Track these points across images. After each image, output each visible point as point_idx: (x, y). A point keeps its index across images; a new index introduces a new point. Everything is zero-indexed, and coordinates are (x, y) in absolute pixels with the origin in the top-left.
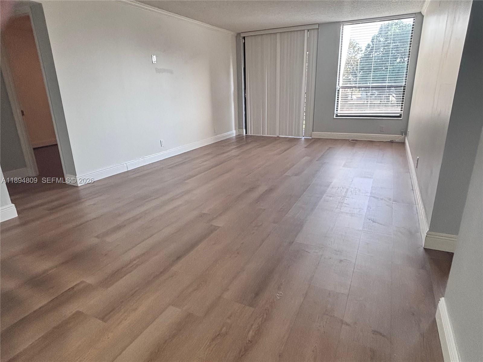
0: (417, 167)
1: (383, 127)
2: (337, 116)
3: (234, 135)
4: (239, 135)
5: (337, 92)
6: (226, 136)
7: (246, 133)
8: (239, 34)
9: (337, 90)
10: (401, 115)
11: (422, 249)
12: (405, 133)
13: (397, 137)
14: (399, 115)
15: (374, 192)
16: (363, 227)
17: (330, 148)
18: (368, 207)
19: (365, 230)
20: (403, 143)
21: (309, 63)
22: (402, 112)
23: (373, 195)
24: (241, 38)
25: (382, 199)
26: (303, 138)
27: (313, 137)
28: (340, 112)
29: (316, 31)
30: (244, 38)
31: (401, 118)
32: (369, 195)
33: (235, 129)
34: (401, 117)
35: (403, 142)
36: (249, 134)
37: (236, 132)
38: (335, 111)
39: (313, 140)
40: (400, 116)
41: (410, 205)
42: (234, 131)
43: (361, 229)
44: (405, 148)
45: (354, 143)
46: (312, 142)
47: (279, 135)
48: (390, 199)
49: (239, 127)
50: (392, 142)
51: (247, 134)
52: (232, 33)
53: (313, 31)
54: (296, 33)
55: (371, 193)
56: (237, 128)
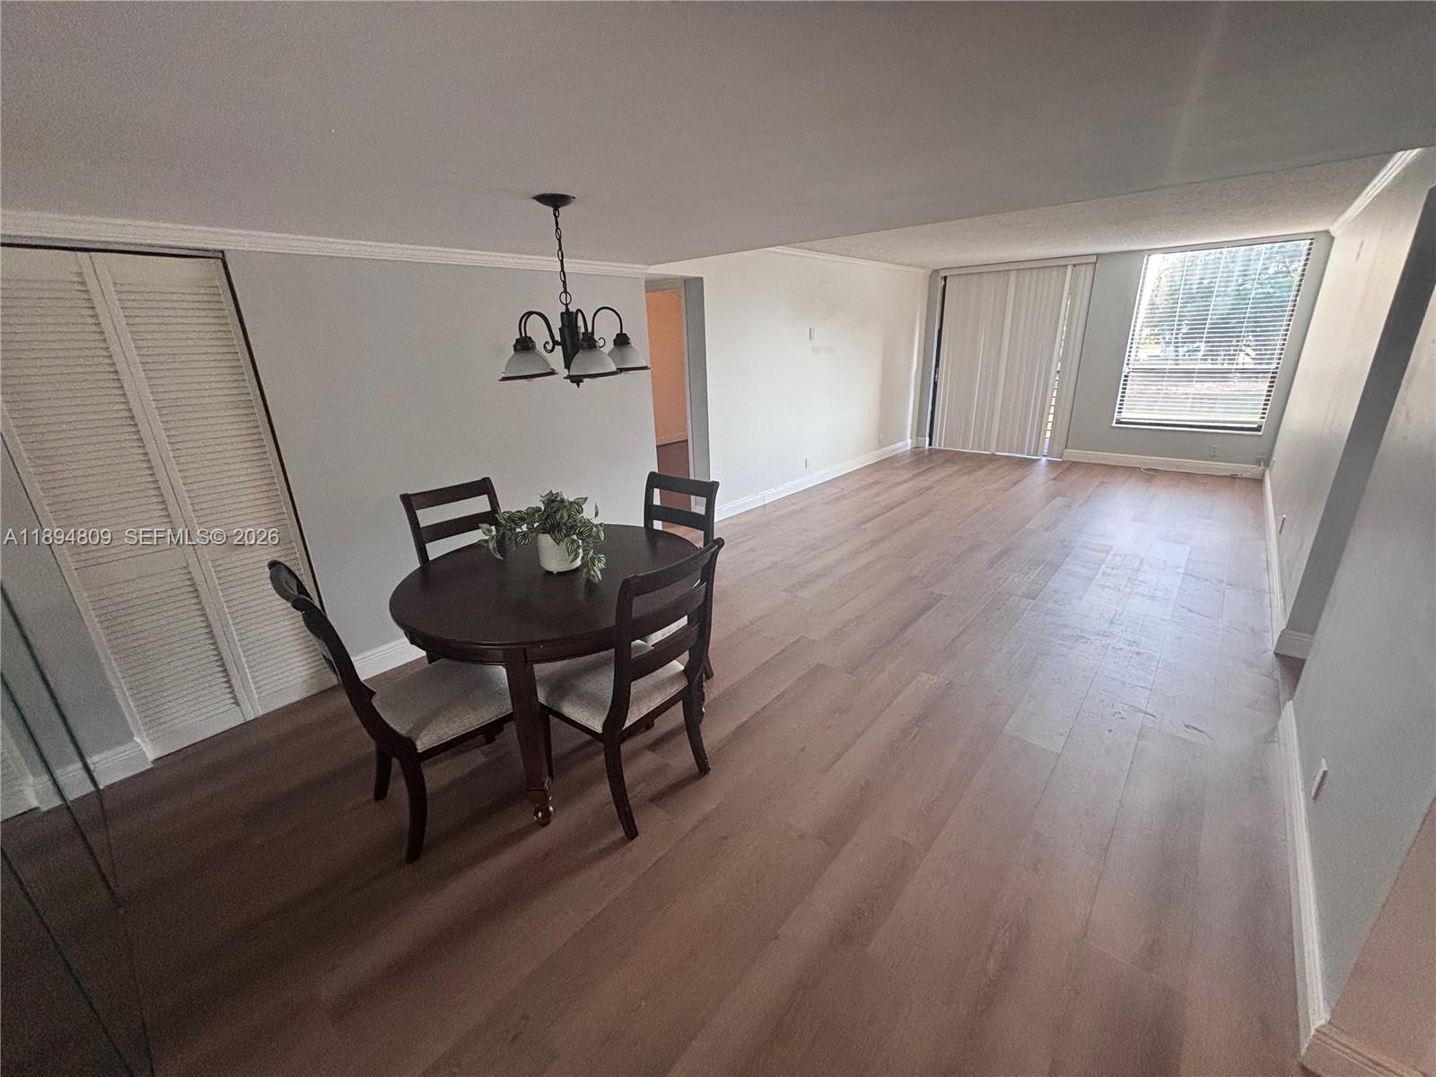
0: (1281, 531)
1: (1215, 448)
2: (1119, 422)
3: (909, 448)
4: (916, 448)
5: (1123, 378)
6: (894, 450)
7: (930, 444)
8: (936, 272)
9: (1123, 374)
10: (1260, 427)
11: (1270, 655)
12: (1267, 462)
13: (1250, 470)
14: (1256, 426)
15: (1191, 566)
16: (1173, 617)
17: (1102, 482)
18: (1181, 589)
19: (1175, 619)
20: (1259, 481)
21: (1069, 326)
22: (1264, 420)
23: (1189, 572)
24: (939, 279)
25: (1206, 580)
26: (1044, 459)
27: (1065, 459)
28: (1126, 415)
29: (1090, 268)
30: (945, 278)
31: (1260, 433)
32: (1182, 570)
33: (911, 438)
34: (1259, 431)
35: (1259, 478)
36: (936, 446)
37: (912, 444)
38: (1116, 414)
39: (1065, 466)
40: (1258, 429)
41: (1259, 593)
42: (909, 441)
43: (1168, 617)
44: (1262, 491)
45: (1151, 474)
46: (1064, 468)
47: (997, 451)
48: (1222, 581)
49: (918, 433)
50: (1233, 477)
51: (933, 447)
52: (923, 271)
53: (1083, 267)
54: (1048, 270)
55: (1186, 569)
56: (914, 436)
